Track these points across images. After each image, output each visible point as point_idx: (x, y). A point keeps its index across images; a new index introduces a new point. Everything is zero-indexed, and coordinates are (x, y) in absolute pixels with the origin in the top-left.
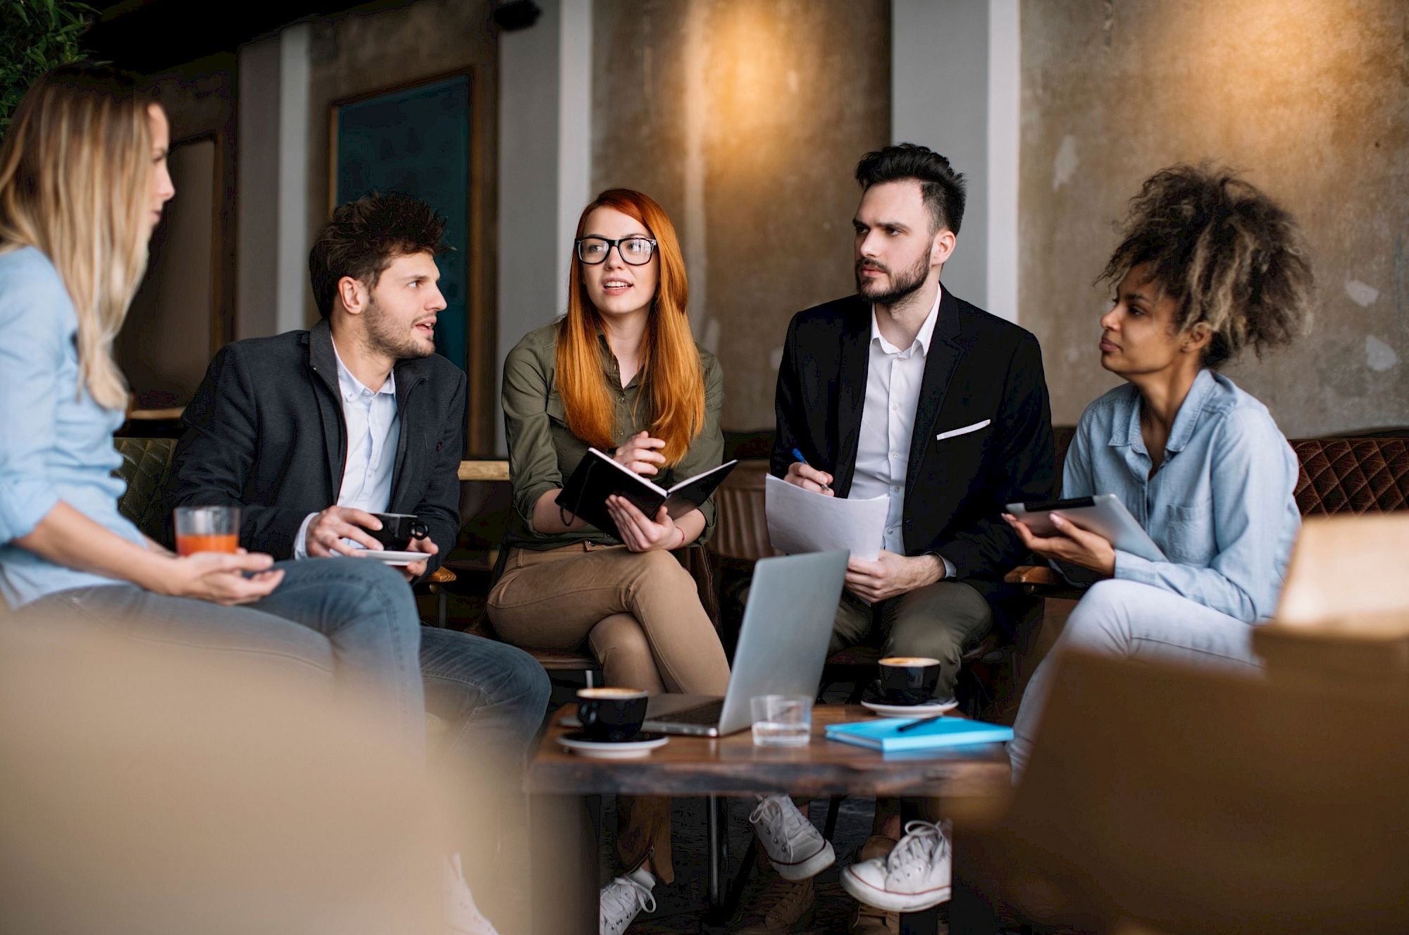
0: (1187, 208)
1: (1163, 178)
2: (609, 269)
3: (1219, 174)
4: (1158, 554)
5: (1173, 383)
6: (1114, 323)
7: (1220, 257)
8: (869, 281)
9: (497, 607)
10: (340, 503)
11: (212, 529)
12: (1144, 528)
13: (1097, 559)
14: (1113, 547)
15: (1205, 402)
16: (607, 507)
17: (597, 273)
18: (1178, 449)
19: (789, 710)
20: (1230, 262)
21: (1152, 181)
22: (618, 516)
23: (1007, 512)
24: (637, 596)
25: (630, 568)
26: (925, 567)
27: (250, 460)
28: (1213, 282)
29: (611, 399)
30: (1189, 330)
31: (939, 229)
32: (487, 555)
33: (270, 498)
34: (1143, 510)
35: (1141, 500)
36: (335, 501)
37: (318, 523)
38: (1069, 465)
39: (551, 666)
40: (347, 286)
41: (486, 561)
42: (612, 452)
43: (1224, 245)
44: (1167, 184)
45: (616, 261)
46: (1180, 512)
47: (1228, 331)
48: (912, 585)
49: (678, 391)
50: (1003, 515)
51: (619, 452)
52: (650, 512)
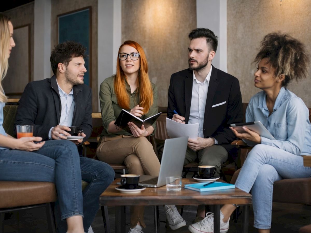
0: (276, 43)
1: (269, 36)
2: (128, 61)
3: (283, 34)
4: (273, 137)
5: (274, 91)
6: (258, 75)
7: (286, 55)
8: (192, 64)
9: (99, 152)
10: (60, 124)
11: (26, 131)
12: (268, 130)
13: (255, 139)
14: (260, 136)
15: (283, 96)
16: (128, 125)
17: (124, 63)
18: (277, 109)
19: (176, 180)
20: (289, 57)
21: (266, 37)
22: (131, 127)
23: (231, 126)
24: (137, 149)
25: (135, 142)
26: (209, 141)
27: (36, 113)
28: (285, 62)
29: (128, 96)
30: (279, 76)
31: (211, 51)
32: (97, 138)
33: (41, 123)
34: (268, 125)
35: (267, 122)
36: (58, 123)
37: (54, 130)
38: (247, 114)
39: (114, 168)
40: (60, 65)
41: (97, 140)
42: (129, 110)
43: (287, 52)
44: (270, 37)
45: (129, 59)
46: (278, 125)
47: (290, 75)
48: (206, 146)
49: (146, 94)
50: (230, 127)
51: (131, 111)
52: (140, 126)
